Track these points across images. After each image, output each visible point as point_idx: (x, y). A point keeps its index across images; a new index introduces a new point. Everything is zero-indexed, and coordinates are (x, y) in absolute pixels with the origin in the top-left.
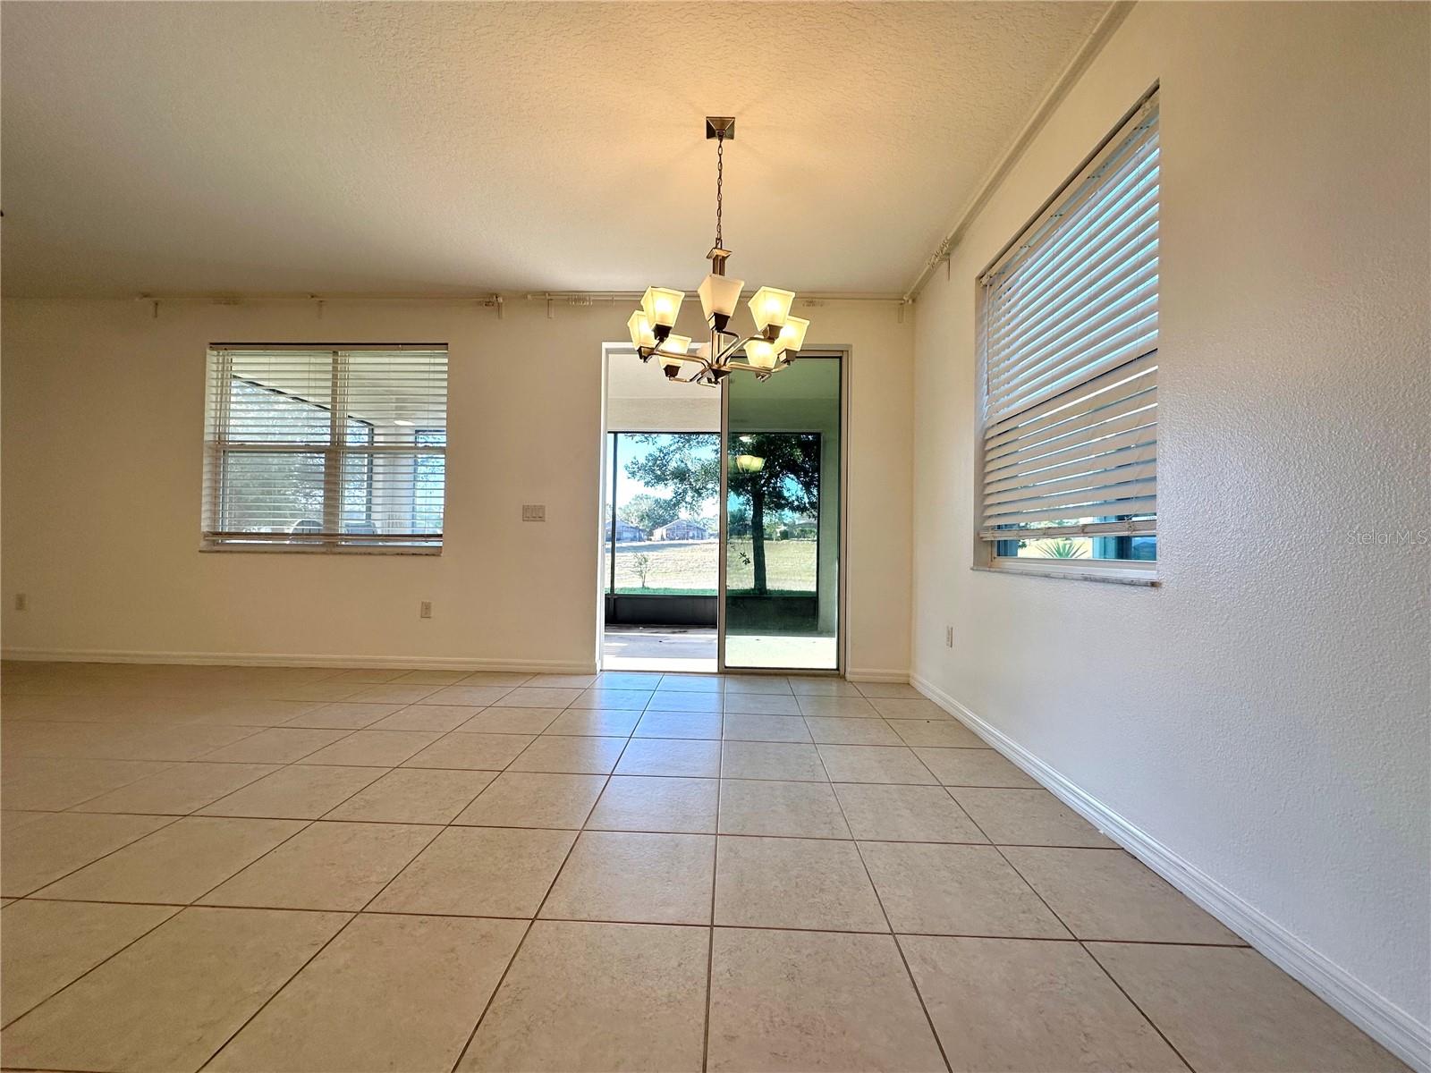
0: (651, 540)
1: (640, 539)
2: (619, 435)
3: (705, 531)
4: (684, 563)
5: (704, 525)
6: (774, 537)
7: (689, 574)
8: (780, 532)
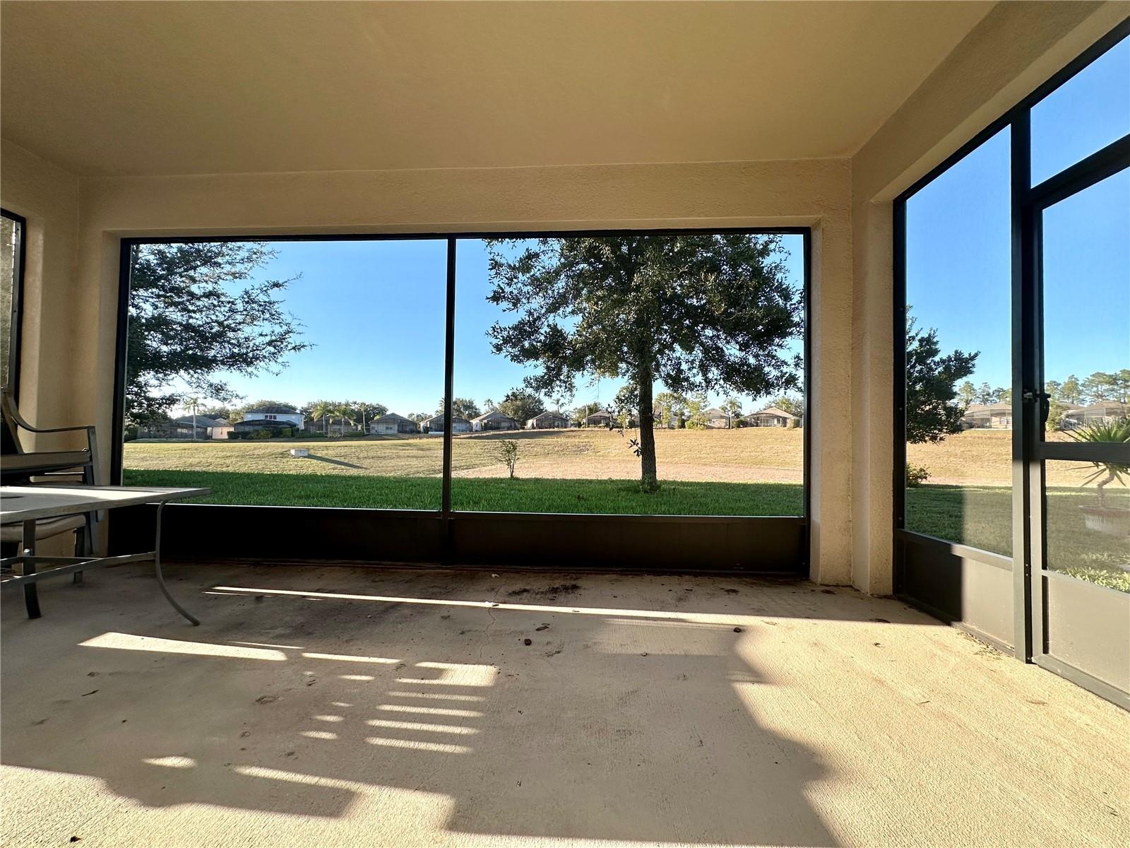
0: (524, 428)
1: (516, 428)
2: (459, 242)
3: (567, 421)
4: (551, 447)
5: (567, 416)
6: (624, 425)
7: (555, 456)
8: (629, 422)
